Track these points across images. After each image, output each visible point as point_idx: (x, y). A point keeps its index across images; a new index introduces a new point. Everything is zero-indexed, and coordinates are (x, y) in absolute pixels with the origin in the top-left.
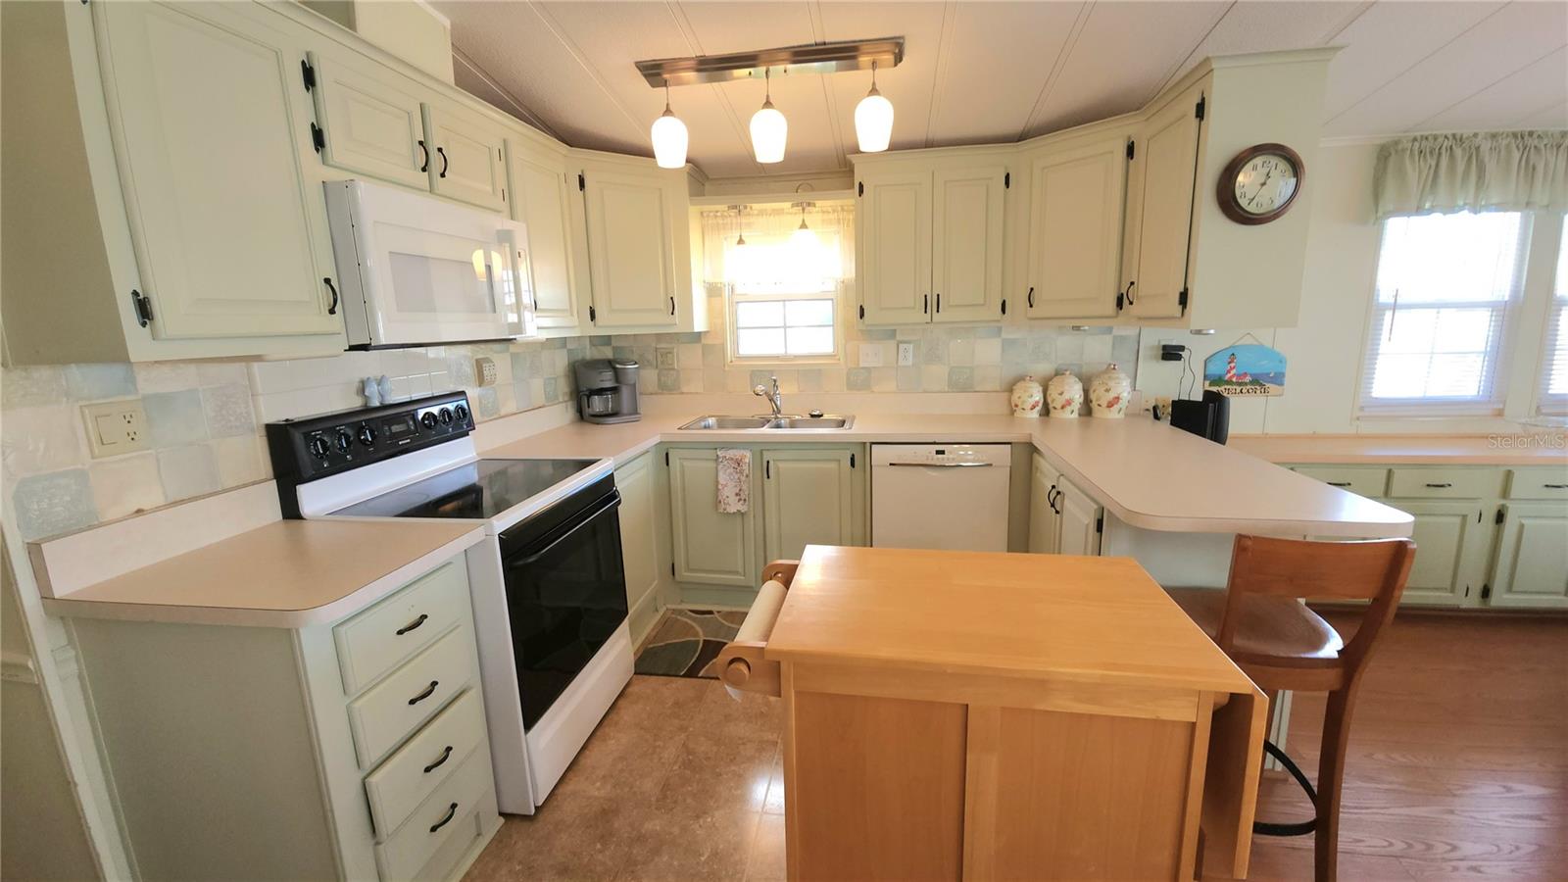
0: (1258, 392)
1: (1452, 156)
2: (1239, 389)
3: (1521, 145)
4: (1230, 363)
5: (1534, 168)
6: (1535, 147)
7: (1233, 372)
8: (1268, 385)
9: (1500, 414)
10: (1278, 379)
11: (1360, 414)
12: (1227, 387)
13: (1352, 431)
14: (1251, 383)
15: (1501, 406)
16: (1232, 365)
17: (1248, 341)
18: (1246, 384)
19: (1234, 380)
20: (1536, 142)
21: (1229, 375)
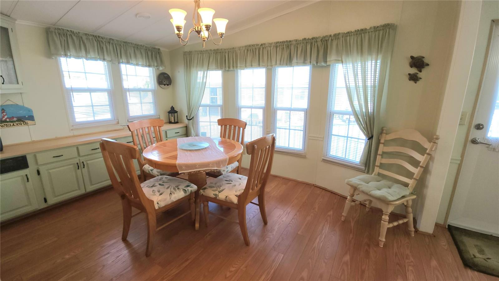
0: (23, 124)
1: (72, 38)
2: (12, 124)
3: (96, 40)
4: (3, 113)
5: (103, 48)
6: (102, 41)
7: (6, 117)
8: (26, 121)
9: (118, 123)
10: (31, 118)
11: (72, 128)
12: (5, 124)
13: (71, 134)
14: (17, 121)
15: (118, 121)
16: (5, 114)
17: (9, 103)
18: (15, 121)
19: (8, 120)
20: (101, 40)
21: (4, 119)
